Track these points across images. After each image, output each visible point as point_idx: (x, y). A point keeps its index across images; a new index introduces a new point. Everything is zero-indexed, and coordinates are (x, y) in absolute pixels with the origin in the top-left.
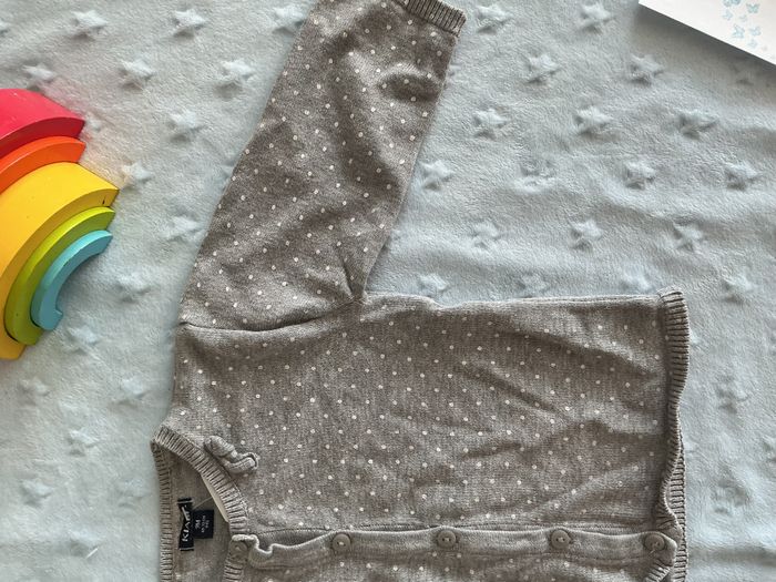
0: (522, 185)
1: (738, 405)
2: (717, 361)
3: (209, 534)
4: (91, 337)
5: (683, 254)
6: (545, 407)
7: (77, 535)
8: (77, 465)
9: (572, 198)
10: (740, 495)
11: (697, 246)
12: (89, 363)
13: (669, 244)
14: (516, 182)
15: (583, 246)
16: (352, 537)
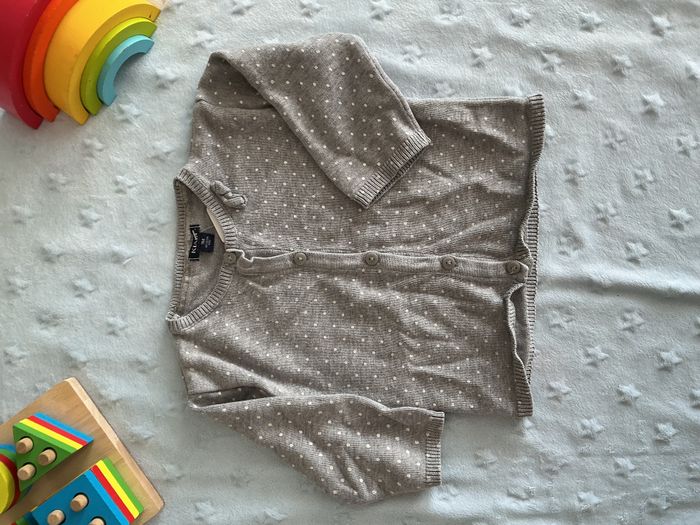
0: (440, 20)
1: (578, 179)
2: (567, 149)
3: (210, 250)
4: (135, 111)
5: (546, 74)
6: (445, 175)
7: (117, 248)
8: (121, 199)
9: (473, 30)
10: (576, 242)
11: (557, 69)
12: (133, 129)
13: (538, 66)
14: (436, 18)
15: (479, 65)
16: (308, 256)
